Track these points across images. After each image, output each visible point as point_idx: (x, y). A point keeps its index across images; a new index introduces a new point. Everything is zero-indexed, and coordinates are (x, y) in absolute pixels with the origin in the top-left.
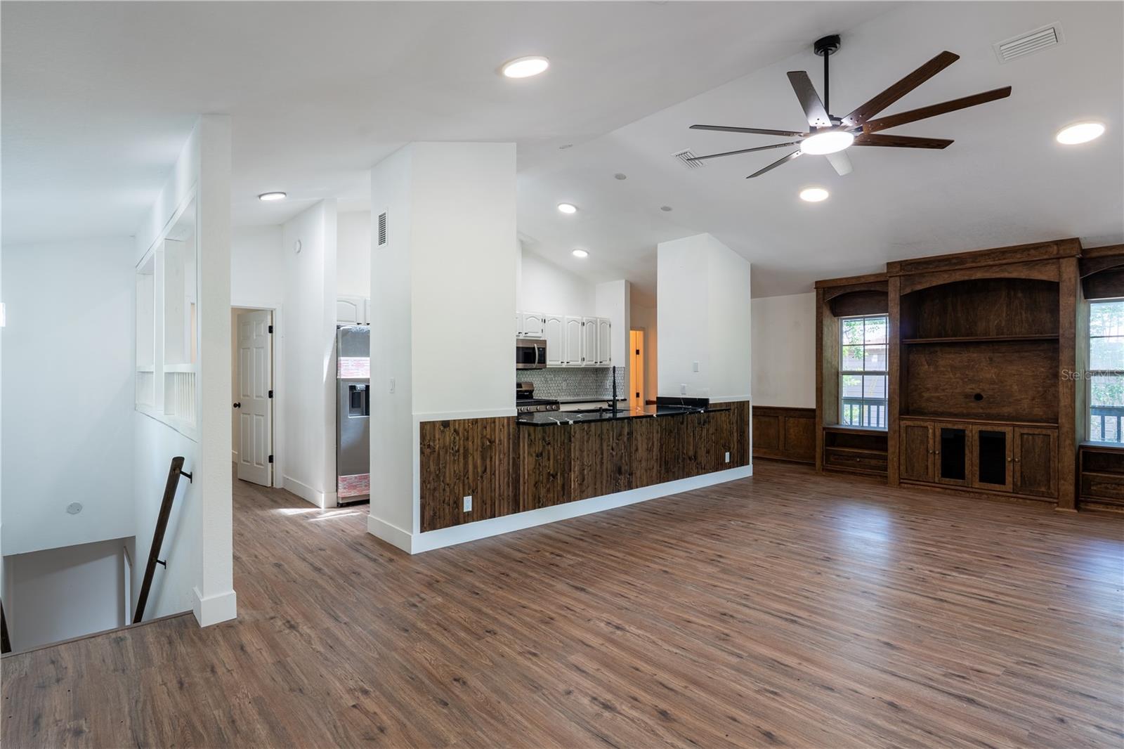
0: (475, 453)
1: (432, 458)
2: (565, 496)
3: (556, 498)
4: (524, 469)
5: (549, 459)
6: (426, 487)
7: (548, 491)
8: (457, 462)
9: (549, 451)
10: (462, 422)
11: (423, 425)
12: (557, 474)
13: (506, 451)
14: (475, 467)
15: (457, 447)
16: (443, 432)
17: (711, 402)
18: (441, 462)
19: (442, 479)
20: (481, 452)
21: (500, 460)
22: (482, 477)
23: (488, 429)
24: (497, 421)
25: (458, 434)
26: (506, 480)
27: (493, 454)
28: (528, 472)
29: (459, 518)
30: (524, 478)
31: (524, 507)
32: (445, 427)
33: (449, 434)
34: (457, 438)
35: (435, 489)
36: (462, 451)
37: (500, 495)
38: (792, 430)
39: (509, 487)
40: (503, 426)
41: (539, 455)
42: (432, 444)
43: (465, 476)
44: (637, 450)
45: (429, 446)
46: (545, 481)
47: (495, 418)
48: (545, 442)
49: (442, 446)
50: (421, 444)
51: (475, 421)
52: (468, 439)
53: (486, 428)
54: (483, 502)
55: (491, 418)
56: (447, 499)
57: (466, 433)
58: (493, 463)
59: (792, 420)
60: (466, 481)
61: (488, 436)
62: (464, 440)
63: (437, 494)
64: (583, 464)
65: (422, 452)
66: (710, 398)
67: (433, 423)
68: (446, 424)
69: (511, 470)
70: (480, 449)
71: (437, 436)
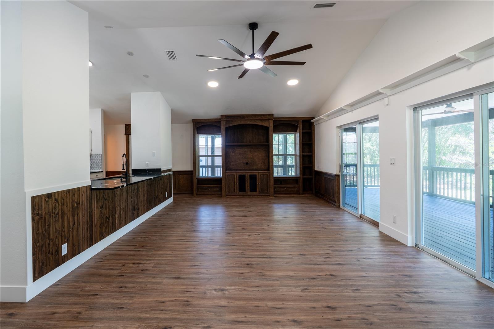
0: (68, 213)
1: (40, 224)
2: (113, 229)
3: (110, 231)
4: (95, 217)
5: (106, 209)
6: (37, 245)
7: (106, 228)
8: (57, 222)
9: (106, 204)
10: (60, 192)
11: (33, 198)
12: (110, 217)
13: (85, 208)
14: (68, 222)
15: (57, 211)
16: (47, 202)
17: (162, 170)
18: (46, 225)
19: (47, 236)
20: (72, 211)
21: (83, 215)
22: (72, 228)
23: (76, 195)
24: (80, 189)
25: (58, 202)
26: (86, 226)
27: (79, 212)
28: (97, 218)
29: (59, 261)
30: (95, 223)
31: (95, 241)
32: (48, 198)
33: (52, 202)
34: (57, 205)
35: (42, 246)
36: (60, 213)
37: (83, 238)
38: (181, 180)
39: (87, 231)
40: (84, 193)
41: (102, 207)
42: (40, 212)
43: (62, 231)
44: (140, 197)
45: (38, 214)
46: (104, 222)
47: (79, 188)
48: (104, 199)
49: (47, 212)
50: (32, 213)
51: (68, 191)
52: (64, 204)
53: (74, 195)
54: (74, 244)
55: (77, 188)
56: (51, 250)
57: (63, 201)
58: (79, 218)
59: (181, 176)
60: (63, 233)
61: (76, 200)
62: (61, 205)
63: (44, 249)
64: (121, 209)
65: (33, 220)
66: (162, 168)
67: (40, 197)
68: (49, 196)
69: (88, 220)
70: (71, 210)
71: (43, 206)
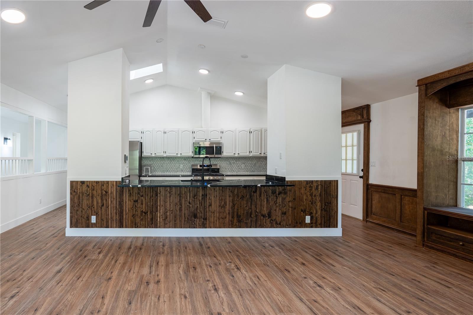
0: (98, 197)
1: (76, 197)
2: (153, 224)
3: (147, 224)
4: (126, 207)
5: (142, 204)
6: (73, 209)
7: (142, 220)
8: (88, 200)
9: (142, 201)
10: (91, 182)
11: (72, 182)
12: (147, 212)
13: (115, 197)
14: (97, 203)
15: (88, 193)
16: (81, 186)
17: (286, 180)
18: (80, 199)
19: (81, 206)
20: (101, 196)
21: (111, 202)
22: (101, 208)
23: (105, 186)
24: (110, 183)
25: (89, 187)
26: (115, 211)
27: (107, 198)
28: (128, 209)
29: (88, 225)
30: (126, 211)
31: (126, 226)
32: (82, 184)
33: (84, 186)
34: (89, 189)
35: (77, 210)
36: (91, 195)
37: (111, 218)
38: (407, 207)
39: (117, 215)
40: (113, 185)
41: (136, 201)
42: (76, 191)
43: (92, 207)
44: (210, 205)
45: (74, 191)
46: (139, 215)
47: (109, 181)
48: (140, 195)
49: (81, 192)
50: (71, 190)
51: (97, 182)
52: (94, 190)
53: (103, 185)
54: (102, 220)
55: (106, 181)
56: (83, 216)
57: (93, 187)
58: (107, 202)
59: (407, 198)
60: (93, 209)
61: (105, 190)
62: (92, 190)
63: (78, 213)
64: (166, 209)
65: (71, 194)
66: (286, 177)
67: (77, 182)
68: (83, 182)
69: (118, 207)
70: (100, 195)
71: (78, 188)
